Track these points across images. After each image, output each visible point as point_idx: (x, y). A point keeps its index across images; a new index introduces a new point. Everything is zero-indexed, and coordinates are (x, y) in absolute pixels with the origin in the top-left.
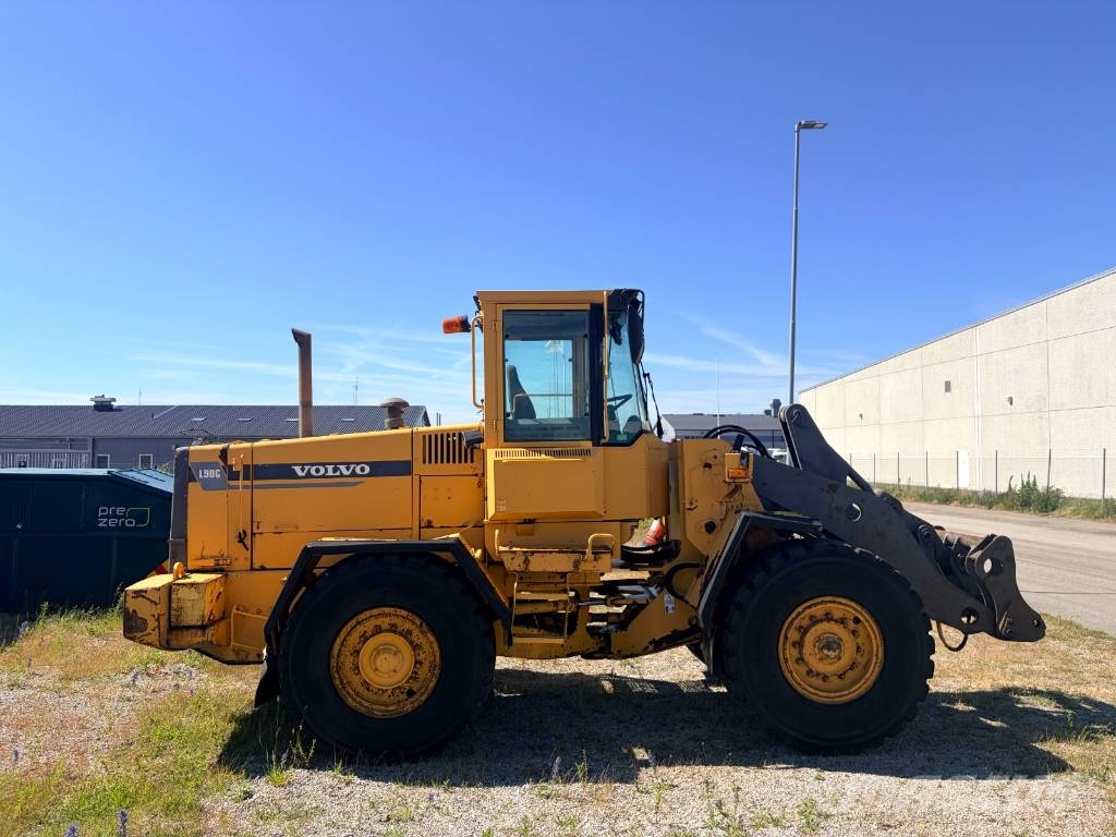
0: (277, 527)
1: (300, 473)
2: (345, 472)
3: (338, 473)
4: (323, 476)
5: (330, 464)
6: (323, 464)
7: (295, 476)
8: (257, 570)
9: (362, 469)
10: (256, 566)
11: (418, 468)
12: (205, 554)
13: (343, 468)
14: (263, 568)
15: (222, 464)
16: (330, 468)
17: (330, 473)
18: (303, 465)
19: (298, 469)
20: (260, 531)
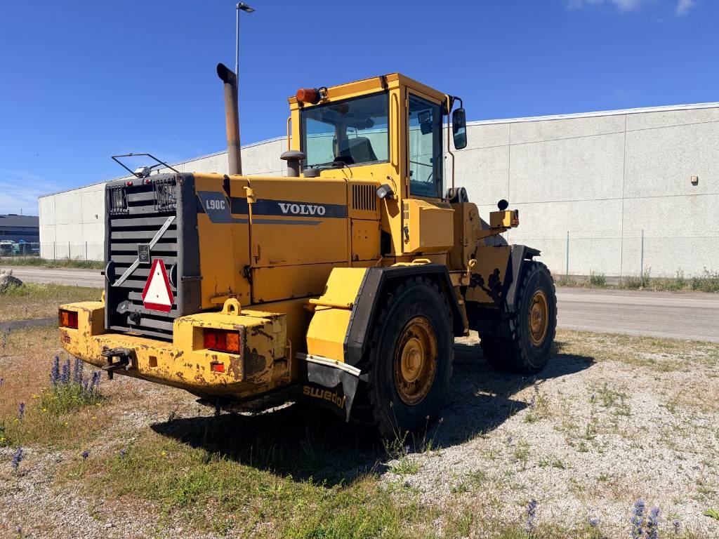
0: (270, 263)
1: (285, 211)
2: (312, 213)
3: (307, 213)
4: (299, 215)
5: (303, 204)
6: (299, 204)
7: (280, 213)
8: (258, 304)
9: (321, 211)
10: (256, 301)
11: (352, 212)
12: (218, 291)
13: (310, 207)
14: (262, 302)
15: (226, 195)
16: (303, 206)
17: (303, 212)
18: (286, 202)
19: (282, 205)
20: (258, 266)
